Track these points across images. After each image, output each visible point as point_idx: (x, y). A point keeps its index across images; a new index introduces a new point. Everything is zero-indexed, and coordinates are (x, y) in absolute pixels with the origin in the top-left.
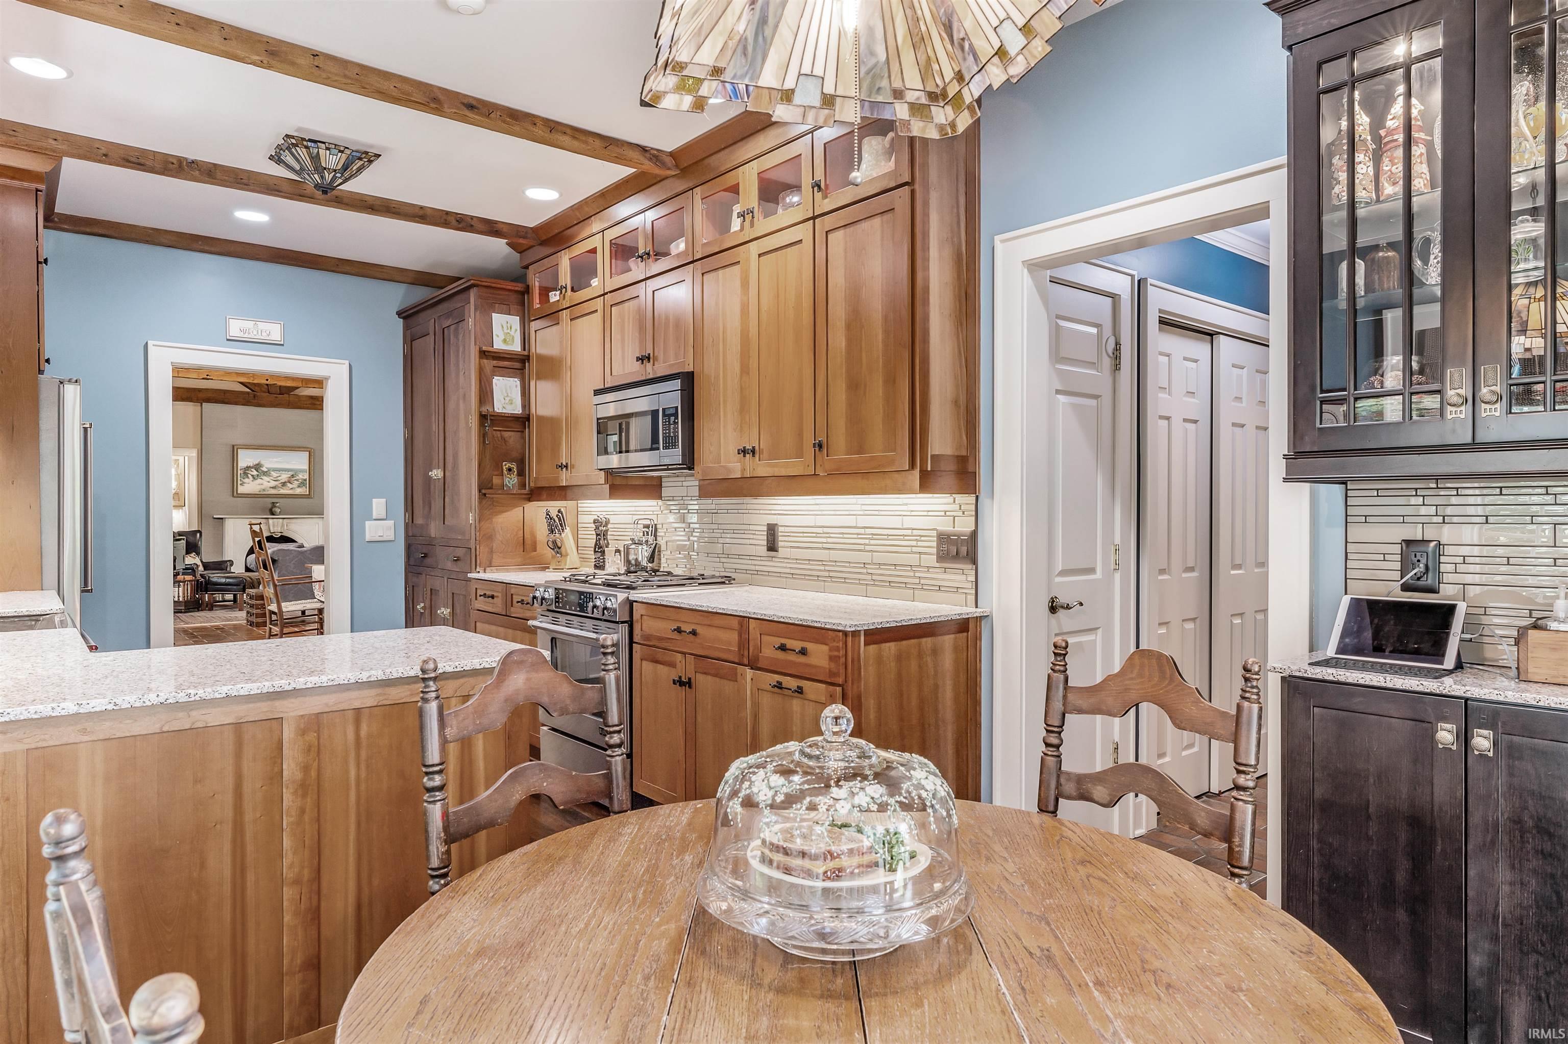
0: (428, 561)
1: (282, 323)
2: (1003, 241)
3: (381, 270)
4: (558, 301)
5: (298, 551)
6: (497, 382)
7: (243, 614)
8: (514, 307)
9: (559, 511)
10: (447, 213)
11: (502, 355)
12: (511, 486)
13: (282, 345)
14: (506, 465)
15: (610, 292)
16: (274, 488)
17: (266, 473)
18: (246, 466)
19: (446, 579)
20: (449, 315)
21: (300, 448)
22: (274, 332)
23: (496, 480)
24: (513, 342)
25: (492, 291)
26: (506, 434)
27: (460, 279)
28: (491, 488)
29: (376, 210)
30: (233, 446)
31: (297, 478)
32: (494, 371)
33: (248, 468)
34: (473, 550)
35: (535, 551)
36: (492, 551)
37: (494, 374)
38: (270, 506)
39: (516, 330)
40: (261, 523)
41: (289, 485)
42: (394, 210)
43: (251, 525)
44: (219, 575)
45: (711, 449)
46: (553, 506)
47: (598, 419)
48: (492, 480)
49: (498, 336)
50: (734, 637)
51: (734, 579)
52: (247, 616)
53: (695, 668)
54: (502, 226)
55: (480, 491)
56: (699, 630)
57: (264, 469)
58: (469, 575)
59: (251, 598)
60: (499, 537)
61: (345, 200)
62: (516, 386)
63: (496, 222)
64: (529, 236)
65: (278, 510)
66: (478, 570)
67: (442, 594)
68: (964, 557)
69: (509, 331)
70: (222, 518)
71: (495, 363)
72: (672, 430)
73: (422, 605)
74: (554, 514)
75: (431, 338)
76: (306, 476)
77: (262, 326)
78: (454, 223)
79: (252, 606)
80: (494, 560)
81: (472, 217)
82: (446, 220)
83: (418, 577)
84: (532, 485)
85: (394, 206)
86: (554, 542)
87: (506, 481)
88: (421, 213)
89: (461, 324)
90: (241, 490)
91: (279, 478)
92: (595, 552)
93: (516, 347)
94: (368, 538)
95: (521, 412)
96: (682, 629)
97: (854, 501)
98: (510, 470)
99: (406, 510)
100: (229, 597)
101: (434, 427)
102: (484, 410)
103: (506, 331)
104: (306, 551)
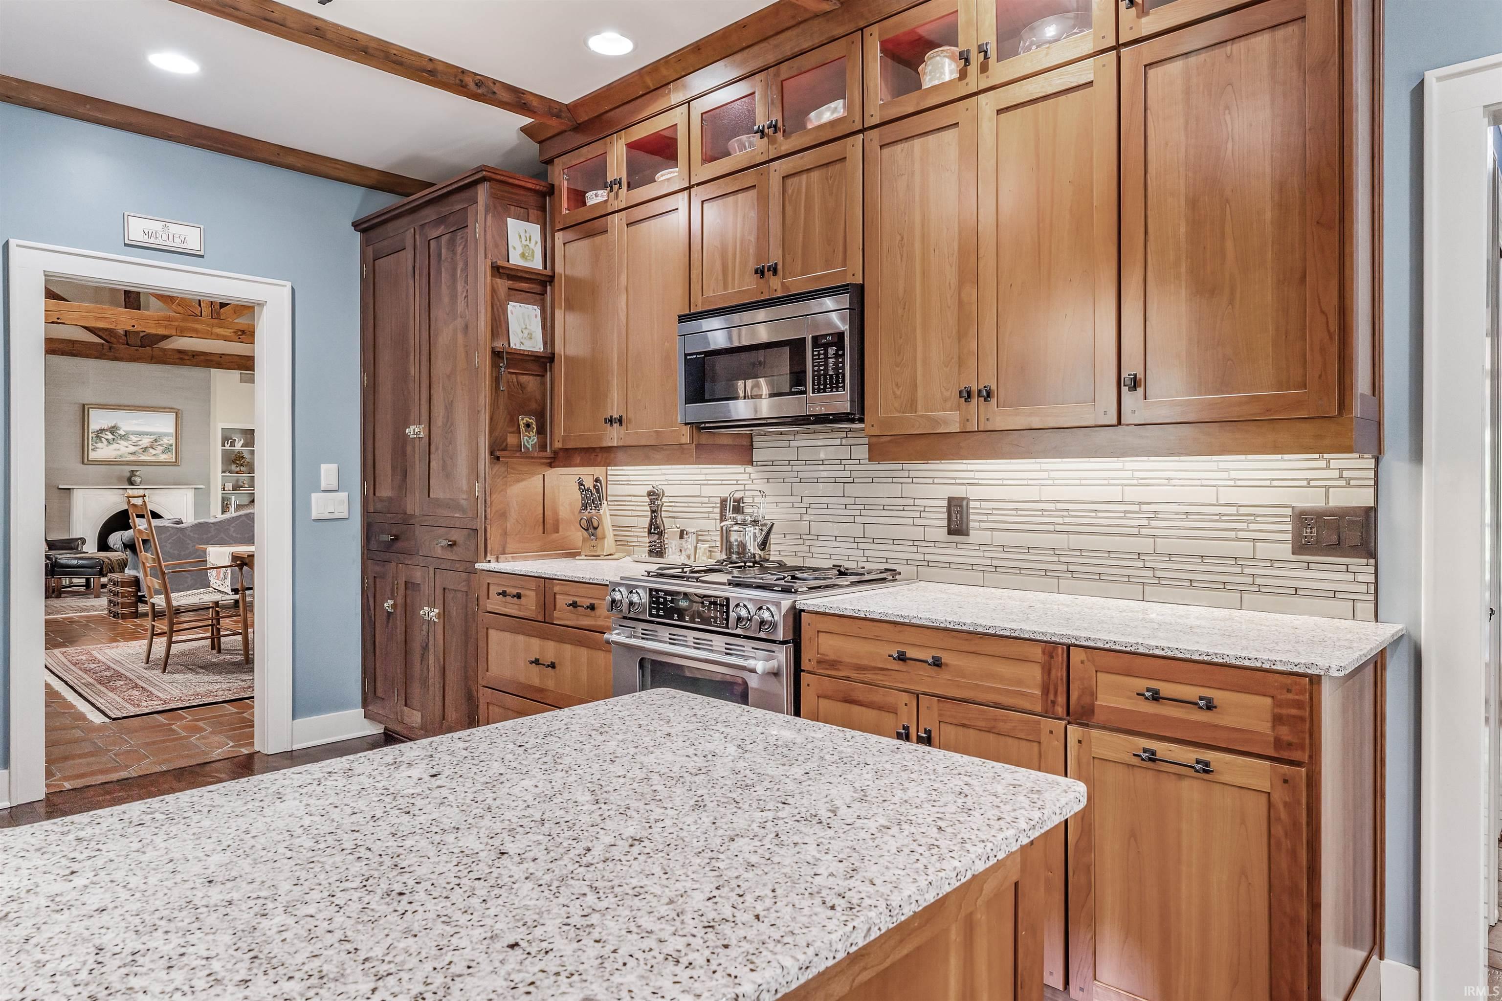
0: (399, 545)
1: (202, 227)
2: (1440, 79)
3: (333, 165)
4: (606, 201)
5: (177, 528)
6: (514, 309)
7: (104, 601)
8: (533, 213)
9: (597, 480)
10: (464, 72)
11: (520, 274)
12: (529, 446)
13: (202, 256)
14: (523, 419)
15: (698, 184)
16: (134, 453)
17: (123, 437)
18: (98, 428)
19: (432, 572)
20: (441, 220)
21: (165, 408)
22: (192, 239)
23: (511, 440)
24: (533, 257)
25: (506, 188)
26: (524, 379)
27: (433, 185)
28: (505, 449)
29: (372, 55)
30: (84, 405)
31: (162, 442)
32: (509, 295)
33: (102, 431)
34: (481, 533)
35: (558, 532)
36: (506, 533)
37: (509, 299)
38: (128, 474)
39: (536, 243)
40: (144, 496)
41: (151, 450)
42: (395, 58)
43: (128, 497)
44: (68, 556)
45: (898, 393)
46: (588, 474)
47: (686, 355)
48: (506, 439)
49: (514, 248)
50: (1035, 673)
51: (900, 574)
52: (109, 605)
53: (940, 715)
54: (531, 98)
55: (492, 453)
56: (946, 658)
57: (122, 432)
58: (477, 566)
59: (116, 584)
60: (513, 516)
61: (329, 36)
62: (536, 316)
63: (524, 92)
64: (563, 115)
65: (138, 480)
66: (488, 559)
67: (425, 589)
68: (1354, 547)
69: (528, 243)
70: (69, 489)
71: (510, 283)
72: (831, 366)
73: (391, 602)
74: (589, 483)
75: (408, 254)
76: (172, 441)
77: (174, 229)
78: (472, 86)
79: (116, 594)
80: (508, 545)
81: (495, 82)
82: (461, 81)
83: (384, 566)
84: (558, 445)
85: (395, 52)
86: (589, 521)
87: (524, 439)
88: (430, 67)
89: (459, 234)
90: (93, 455)
91: (140, 443)
92: (650, 533)
93: (536, 263)
94: (314, 515)
95: (542, 350)
96: (908, 655)
97: (1119, 465)
98: (528, 425)
99: (364, 479)
100: (82, 581)
101: (413, 371)
102: (499, 344)
103: (525, 243)
104: (186, 528)
